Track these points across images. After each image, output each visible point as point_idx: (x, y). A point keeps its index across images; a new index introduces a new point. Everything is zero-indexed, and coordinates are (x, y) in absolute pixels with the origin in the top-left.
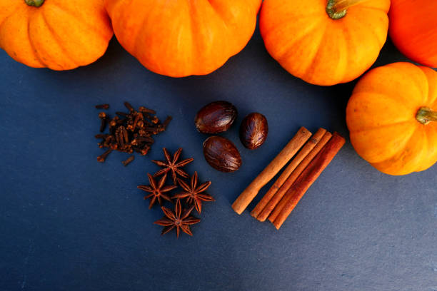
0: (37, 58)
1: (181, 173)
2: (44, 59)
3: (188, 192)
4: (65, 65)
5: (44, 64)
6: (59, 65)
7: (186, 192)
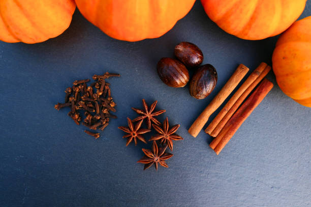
0: (11, 34)
1: (155, 121)
2: (17, 33)
3: (162, 135)
4: (36, 38)
5: (18, 39)
6: (31, 39)
7: (161, 134)
